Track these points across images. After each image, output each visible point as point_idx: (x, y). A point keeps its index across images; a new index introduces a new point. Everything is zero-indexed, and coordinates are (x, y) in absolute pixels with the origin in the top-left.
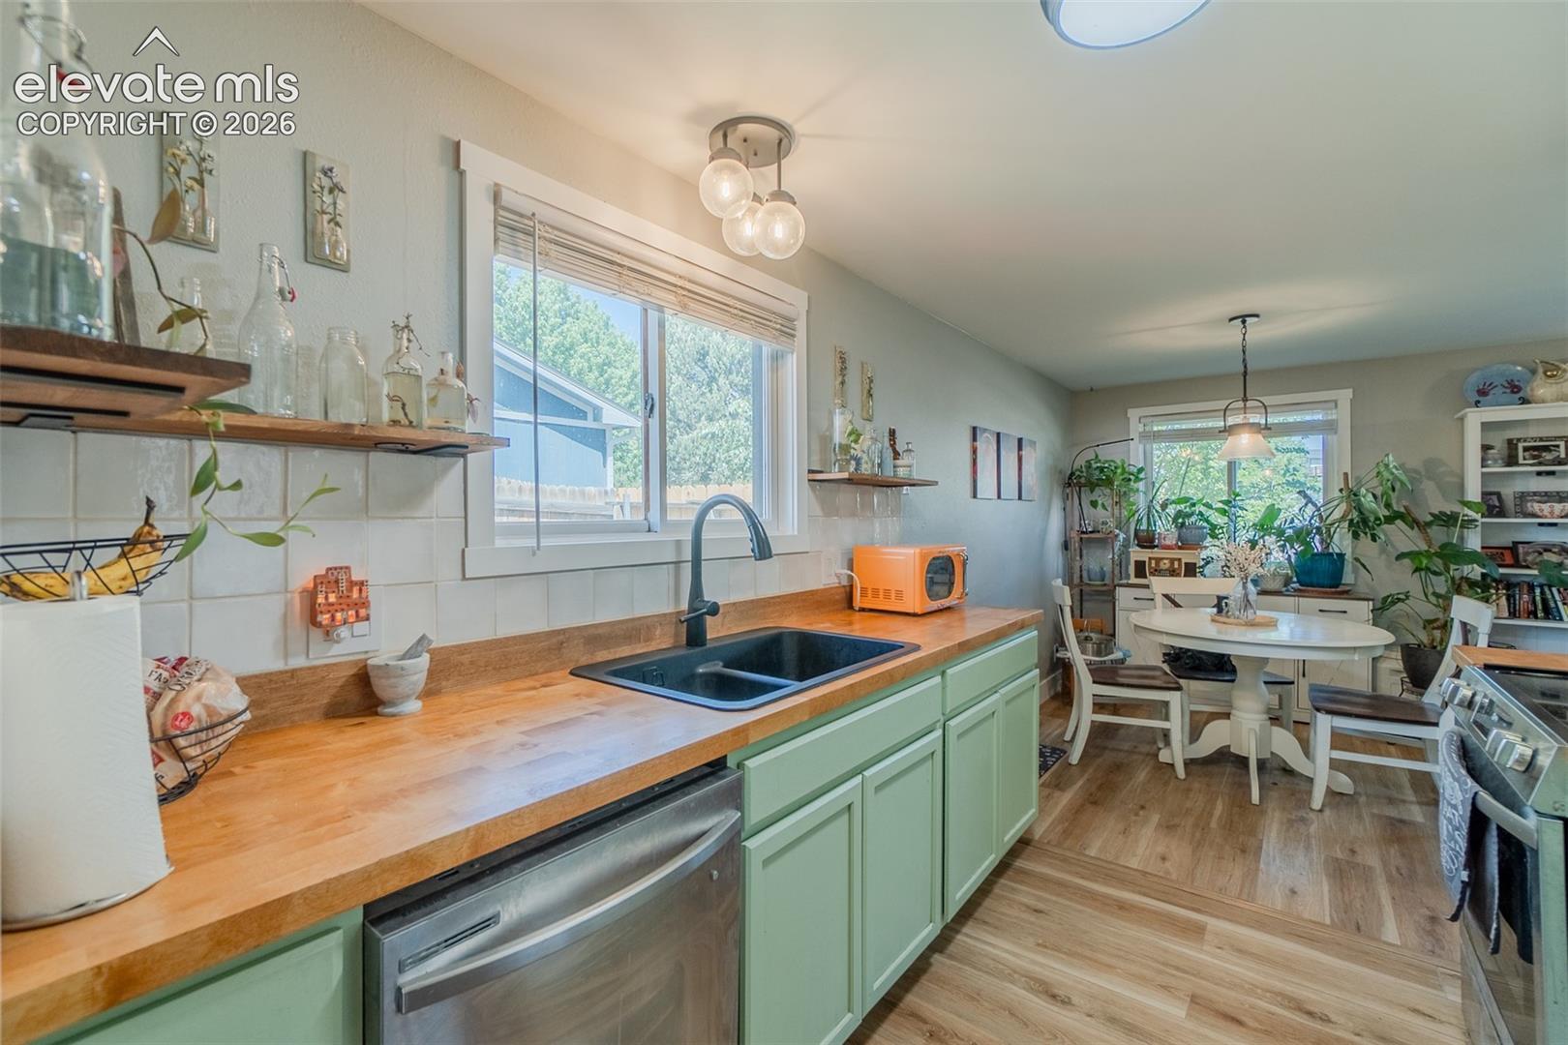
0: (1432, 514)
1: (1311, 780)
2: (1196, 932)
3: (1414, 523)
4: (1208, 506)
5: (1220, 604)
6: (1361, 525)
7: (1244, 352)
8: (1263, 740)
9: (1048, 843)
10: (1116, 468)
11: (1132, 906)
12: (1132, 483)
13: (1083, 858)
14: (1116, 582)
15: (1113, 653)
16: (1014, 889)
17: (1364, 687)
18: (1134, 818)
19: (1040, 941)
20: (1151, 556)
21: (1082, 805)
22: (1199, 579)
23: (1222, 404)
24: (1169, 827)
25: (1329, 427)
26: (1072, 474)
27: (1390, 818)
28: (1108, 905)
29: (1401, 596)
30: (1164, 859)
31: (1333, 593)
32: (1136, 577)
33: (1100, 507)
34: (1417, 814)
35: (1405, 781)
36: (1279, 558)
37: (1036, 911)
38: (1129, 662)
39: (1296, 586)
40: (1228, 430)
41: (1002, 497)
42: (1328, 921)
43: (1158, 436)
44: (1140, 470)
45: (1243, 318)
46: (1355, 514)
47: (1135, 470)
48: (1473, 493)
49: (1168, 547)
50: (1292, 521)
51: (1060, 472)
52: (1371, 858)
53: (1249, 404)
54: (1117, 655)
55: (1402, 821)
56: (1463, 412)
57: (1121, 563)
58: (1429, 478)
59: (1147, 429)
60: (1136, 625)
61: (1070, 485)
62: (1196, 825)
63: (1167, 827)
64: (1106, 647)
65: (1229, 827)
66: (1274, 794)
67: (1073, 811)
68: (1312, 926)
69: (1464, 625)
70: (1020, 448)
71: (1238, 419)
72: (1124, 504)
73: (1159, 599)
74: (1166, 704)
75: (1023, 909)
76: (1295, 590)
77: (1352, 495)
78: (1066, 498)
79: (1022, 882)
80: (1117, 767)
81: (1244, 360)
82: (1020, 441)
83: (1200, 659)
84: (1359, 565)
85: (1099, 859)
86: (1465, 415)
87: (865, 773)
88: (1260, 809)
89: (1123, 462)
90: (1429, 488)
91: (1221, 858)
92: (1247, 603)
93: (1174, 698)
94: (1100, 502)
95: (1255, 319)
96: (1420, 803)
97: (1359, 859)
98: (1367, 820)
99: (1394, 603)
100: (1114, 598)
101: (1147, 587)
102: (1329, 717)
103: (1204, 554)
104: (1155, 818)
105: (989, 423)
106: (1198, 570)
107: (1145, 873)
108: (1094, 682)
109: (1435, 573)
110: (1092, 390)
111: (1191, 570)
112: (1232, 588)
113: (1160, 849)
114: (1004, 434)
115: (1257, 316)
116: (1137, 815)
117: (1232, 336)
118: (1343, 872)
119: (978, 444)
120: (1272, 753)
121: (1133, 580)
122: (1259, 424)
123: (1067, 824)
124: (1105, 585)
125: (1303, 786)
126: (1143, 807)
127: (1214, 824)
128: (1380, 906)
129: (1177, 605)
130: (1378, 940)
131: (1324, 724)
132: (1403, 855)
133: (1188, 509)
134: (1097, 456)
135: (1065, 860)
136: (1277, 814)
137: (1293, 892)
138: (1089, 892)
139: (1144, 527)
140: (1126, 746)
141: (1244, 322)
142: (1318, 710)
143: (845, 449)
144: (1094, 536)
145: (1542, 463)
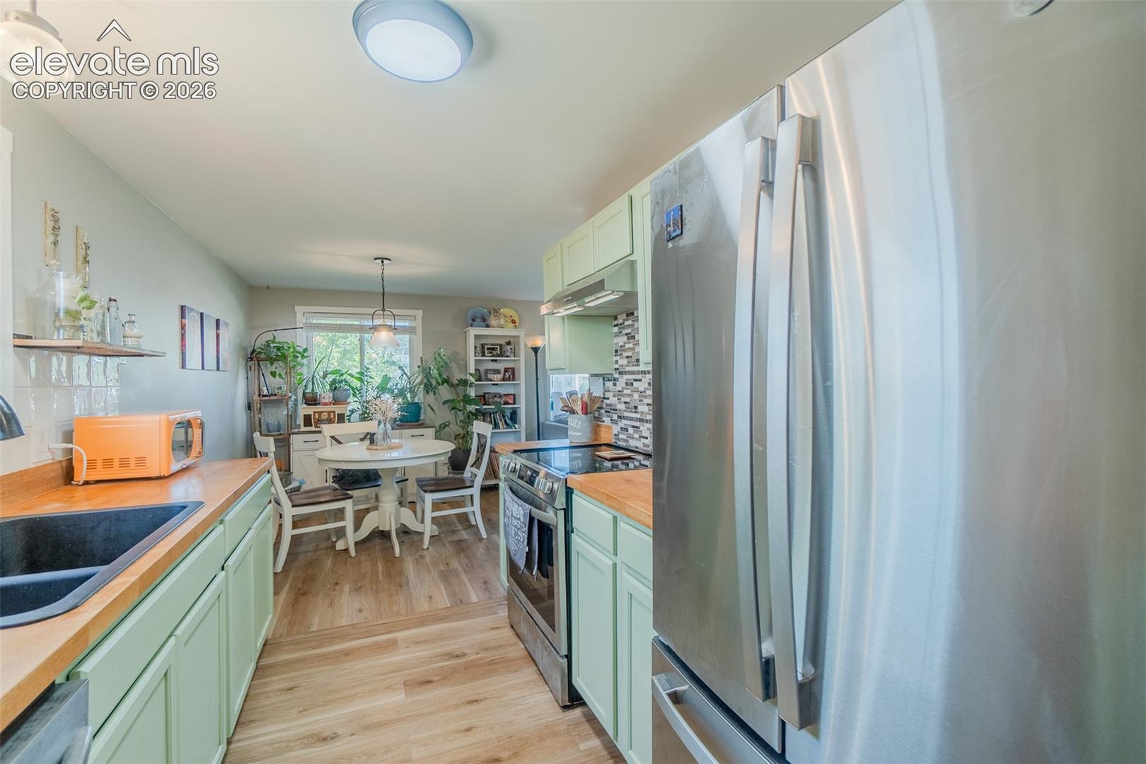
0: (458, 380)
1: (421, 534)
2: (392, 645)
3: (452, 385)
4: (351, 375)
5: (371, 438)
6: (429, 388)
7: (383, 280)
8: (397, 516)
9: (280, 636)
10: (289, 348)
11: (354, 650)
12: (299, 359)
13: (310, 635)
14: (290, 432)
15: (291, 484)
16: (265, 683)
17: (432, 475)
18: (333, 593)
19: (301, 709)
20: (315, 410)
21: (296, 599)
22: (346, 424)
23: (371, 311)
24: (357, 589)
25: (411, 331)
26: (254, 351)
27: (455, 541)
28: (337, 657)
29: (447, 424)
30: (360, 611)
31: (417, 425)
32: (305, 426)
33: (277, 377)
34: (464, 535)
35: (455, 519)
36: (391, 406)
37: (290, 689)
38: (304, 488)
39: (398, 423)
40: (375, 328)
41: (205, 368)
42: (449, 605)
43: (317, 327)
44: (305, 350)
45: (383, 259)
46: (425, 380)
47: (301, 350)
48: (472, 371)
49: (325, 404)
50: (397, 384)
51: (244, 349)
52: (455, 564)
53: (386, 313)
54: (295, 484)
55: (460, 541)
56: (467, 329)
57: (292, 417)
58: (455, 362)
59: (308, 321)
60: (319, 459)
61: (252, 359)
62: (371, 582)
63: (356, 590)
64: (286, 481)
65: (389, 575)
66: (404, 548)
67: (291, 606)
68: (444, 611)
69: (478, 434)
70: (218, 327)
71: (377, 322)
72: (293, 374)
73: (328, 439)
74: (342, 511)
75: (279, 693)
76: (399, 425)
77: (425, 370)
78: (249, 368)
79: (271, 675)
80: (311, 564)
81: (383, 285)
82: (218, 321)
83: (356, 475)
84: (429, 408)
85: (323, 630)
86: (468, 330)
87: (175, 634)
88: (401, 559)
89: (293, 343)
90: (453, 366)
91: (391, 596)
92: (386, 435)
93: (348, 506)
94: (278, 373)
95: (389, 262)
96: (464, 529)
97: (451, 567)
98: (447, 545)
99: (444, 428)
100: (289, 443)
101: (320, 432)
102: (431, 494)
103: (350, 407)
104: (347, 587)
105: (195, 305)
106: (346, 418)
107: (353, 626)
108: (293, 506)
109: (459, 410)
110: (268, 287)
111: (341, 419)
112: (370, 426)
113: (357, 606)
114: (207, 315)
115: (389, 260)
116: (334, 590)
117: (375, 269)
118: (447, 577)
119: (186, 321)
120: (401, 524)
121: (303, 429)
122: (391, 326)
123: (289, 617)
124: (281, 434)
125: (416, 538)
126: (337, 584)
127: (381, 577)
128: (465, 586)
129: (340, 443)
130: (471, 603)
131: (429, 498)
132: (466, 557)
133: (338, 378)
134: (275, 338)
135: (297, 642)
136: (409, 558)
137: (430, 597)
138: (319, 656)
139: (309, 390)
140: (311, 547)
141: (382, 262)
142: (426, 492)
143: (74, 315)
144: (272, 398)
145: (493, 356)
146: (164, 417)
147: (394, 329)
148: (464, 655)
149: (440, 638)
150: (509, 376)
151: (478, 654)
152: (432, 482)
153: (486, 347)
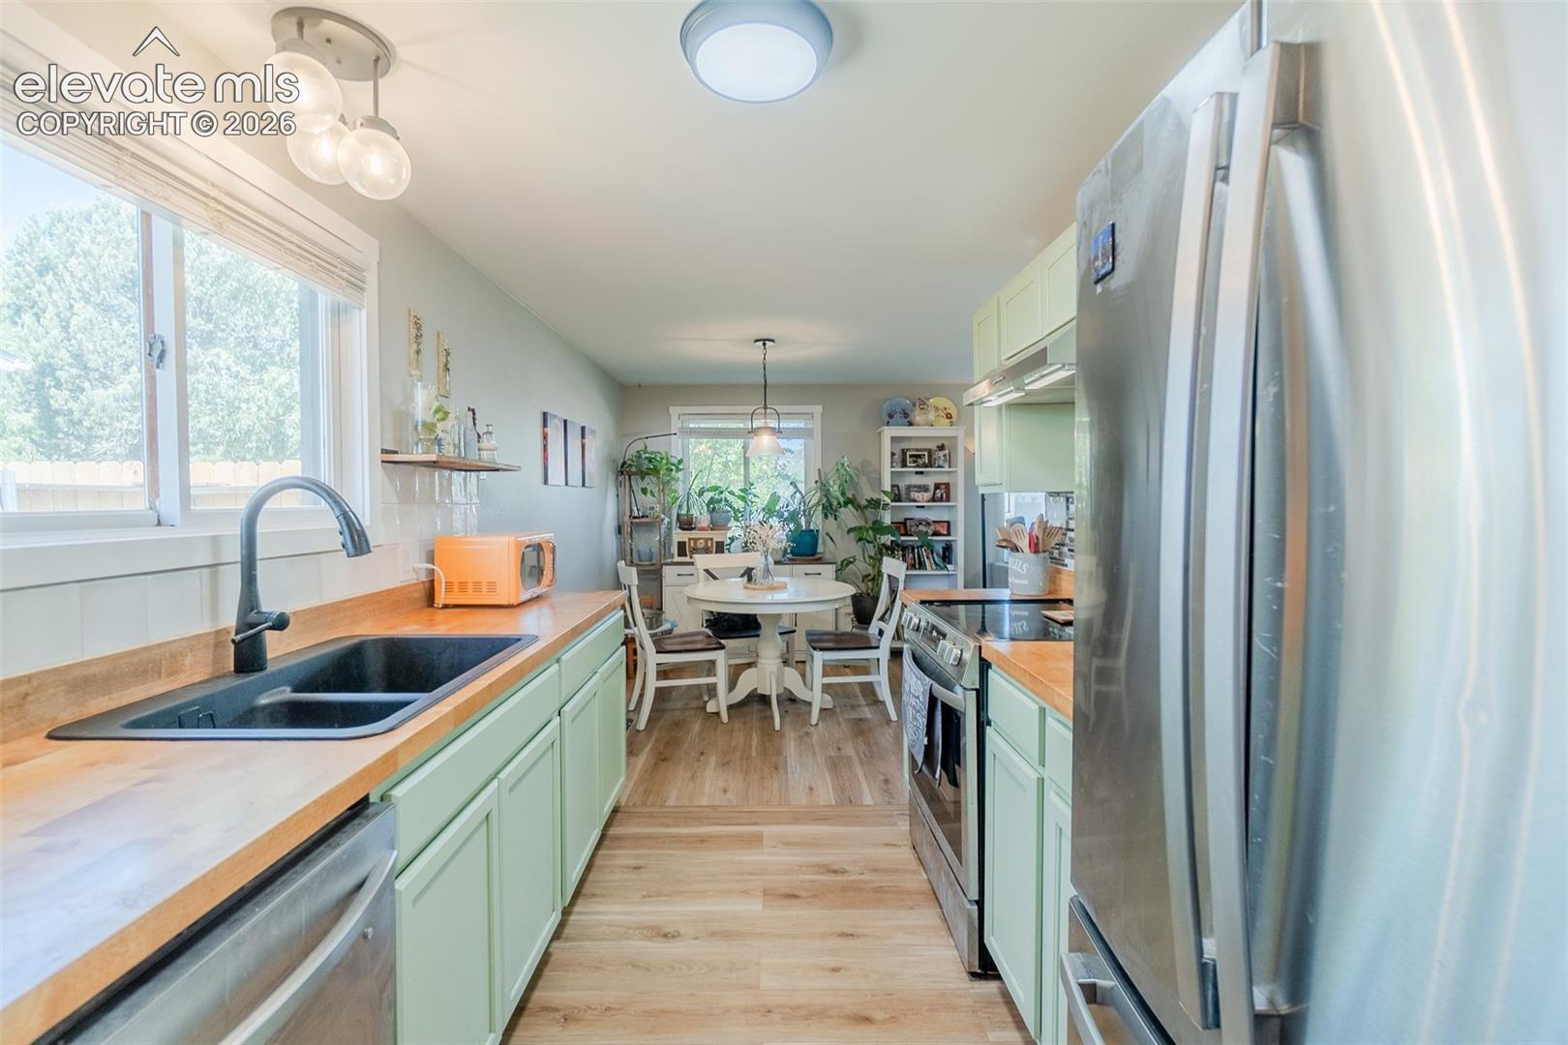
0: (867, 500)
1: (809, 704)
2: (756, 840)
3: (858, 507)
4: (732, 493)
5: (748, 573)
6: (829, 510)
7: (765, 369)
8: (780, 680)
9: (634, 805)
10: (662, 459)
11: (711, 837)
12: (674, 473)
13: (664, 810)
14: (663, 561)
15: (662, 625)
16: (613, 856)
17: (831, 628)
18: (697, 764)
19: (645, 893)
20: (690, 537)
21: (656, 764)
22: (726, 555)
23: (750, 409)
24: (725, 764)
25: (806, 433)
26: (624, 463)
27: (854, 719)
28: (691, 842)
29: (851, 560)
30: (725, 791)
31: (813, 560)
32: (679, 555)
33: (649, 494)
34: (867, 712)
35: (857, 690)
37: (635, 868)
38: (676, 631)
39: (790, 556)
40: (754, 431)
41: (569, 483)
42: (834, 803)
43: (693, 432)
44: (681, 461)
45: (764, 341)
46: (824, 500)
47: (676, 462)
48: (887, 487)
49: (702, 529)
50: (788, 505)
51: (614, 461)
52: (849, 750)
53: (768, 411)
54: (666, 626)
55: (860, 720)
56: (880, 430)
57: (665, 544)
58: (864, 475)
59: (685, 425)
60: (689, 598)
61: (622, 473)
62: (742, 758)
63: (723, 765)
64: (657, 621)
65: (764, 752)
66: (787, 720)
67: (649, 771)
68: (825, 809)
69: (889, 576)
70: (583, 437)
71: (757, 423)
72: (667, 492)
73: (702, 574)
74: (713, 663)
75: (624, 870)
76: (790, 559)
77: (823, 486)
78: (619, 485)
79: (619, 848)
80: (677, 724)
81: (765, 375)
82: (583, 428)
83: (733, 621)
84: (828, 538)
85: (680, 807)
87: (499, 776)
88: (781, 734)
89: (667, 453)
90: (863, 480)
91: (763, 778)
92: (767, 571)
93: (719, 656)
94: (649, 490)
95: (772, 343)
96: (868, 705)
97: (843, 753)
98: (843, 725)
99: (847, 565)
100: (661, 576)
101: (692, 564)
102: (821, 653)
103: (730, 534)
104: (713, 760)
105: (559, 412)
106: (725, 547)
107: (714, 807)
108: (657, 652)
109: (869, 542)
110: (640, 386)
111: (720, 548)
112: (755, 559)
113: (721, 784)
114: (571, 422)
115: (773, 341)
116: (699, 761)
117: (755, 354)
118: (836, 765)
119: (549, 430)
120: (785, 688)
122: (774, 428)
123: (646, 784)
124: (654, 564)
125: (804, 709)
126: (702, 754)
127: (754, 754)
128: (858, 780)
129: (715, 578)
130: (862, 805)
131: (819, 657)
132: (865, 743)
133: (717, 496)
134: (646, 448)
135: (651, 816)
136: (792, 734)
137: (811, 789)
138: (672, 837)
140: (679, 705)
141: (764, 344)
142: (815, 649)
143: (430, 427)
144: (643, 520)
145: (918, 466)
146: (512, 539)
147: (777, 432)
148: (844, 872)
149: (815, 843)
150: (942, 495)
151: (862, 874)
152: (832, 637)
153: (908, 453)
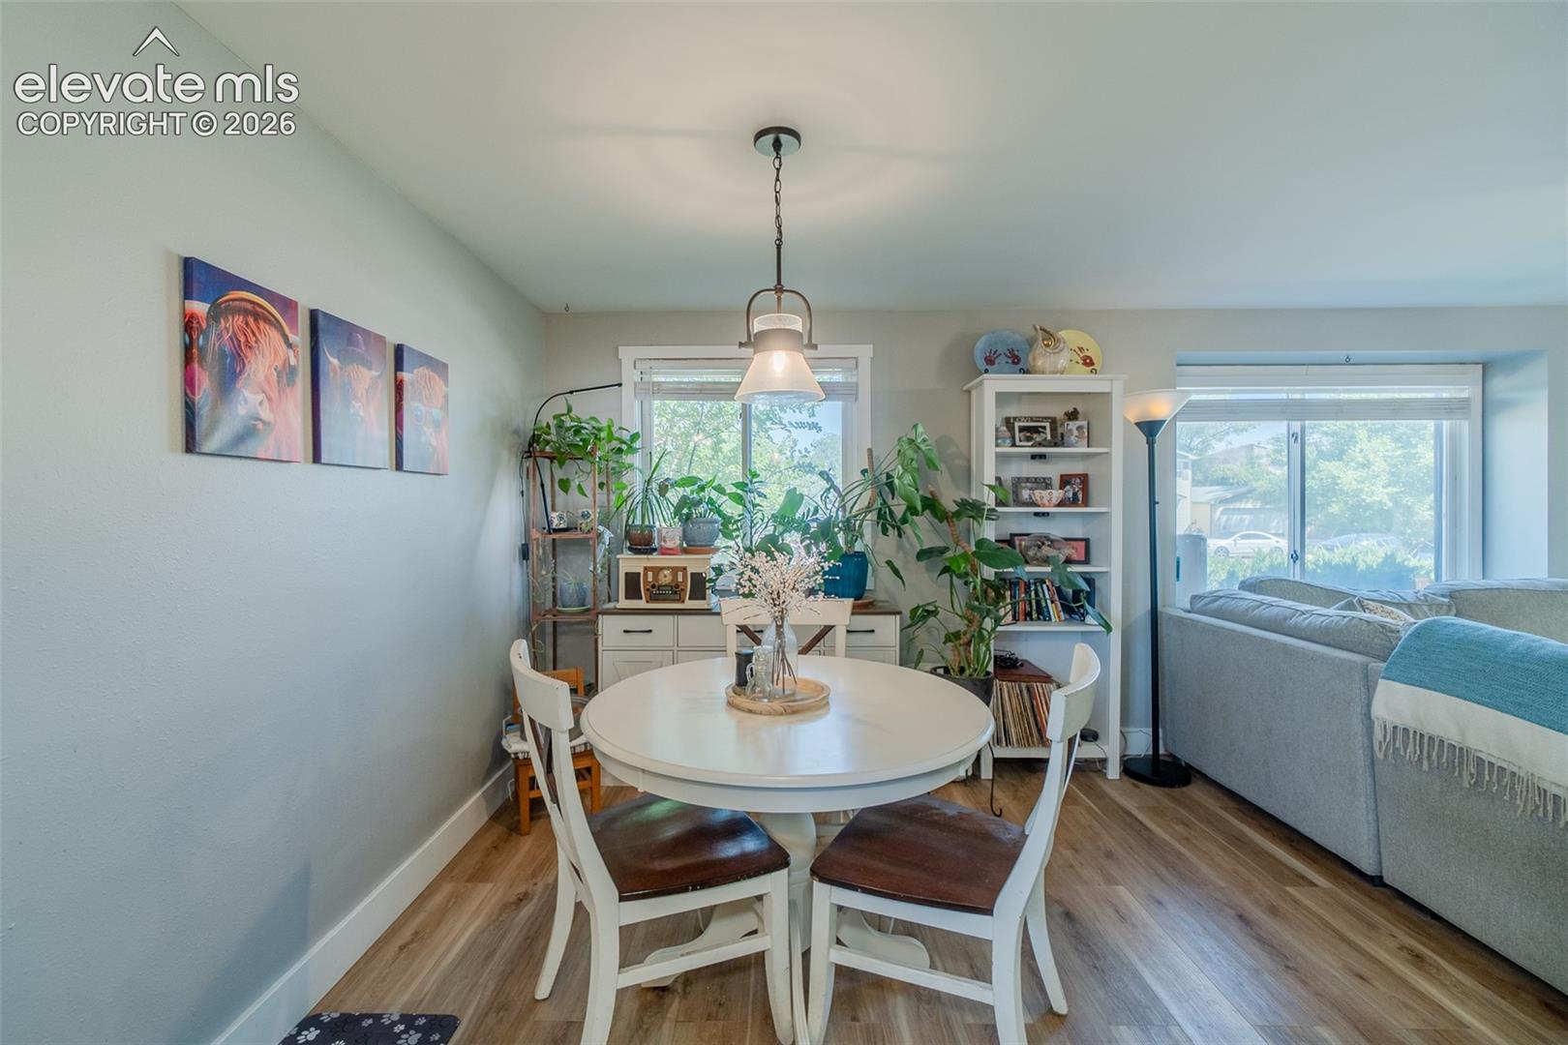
0: (955, 503)
3: (942, 515)
4: (720, 490)
6: (887, 520)
10: (599, 430)
12: (623, 455)
14: (599, 607)
20: (648, 565)
26: (534, 437)
29: (930, 608)
31: (862, 605)
33: (573, 491)
36: (804, 561)
43: (660, 389)
44: (634, 437)
46: (879, 502)
47: (628, 436)
48: (990, 479)
50: (816, 511)
56: (976, 380)
59: (646, 378)
61: (529, 454)
72: (613, 487)
77: (877, 478)
78: (525, 474)
84: (886, 566)
86: (981, 383)
89: (610, 422)
94: (575, 483)
99: (922, 617)
100: (596, 634)
103: (716, 559)
106: (708, 585)
109: (961, 576)
121: (624, 603)
133: (694, 495)
134: (570, 409)
139: (638, 521)
144: (568, 535)
145: (1036, 445)
150: (1075, 495)
153: (1019, 424)
